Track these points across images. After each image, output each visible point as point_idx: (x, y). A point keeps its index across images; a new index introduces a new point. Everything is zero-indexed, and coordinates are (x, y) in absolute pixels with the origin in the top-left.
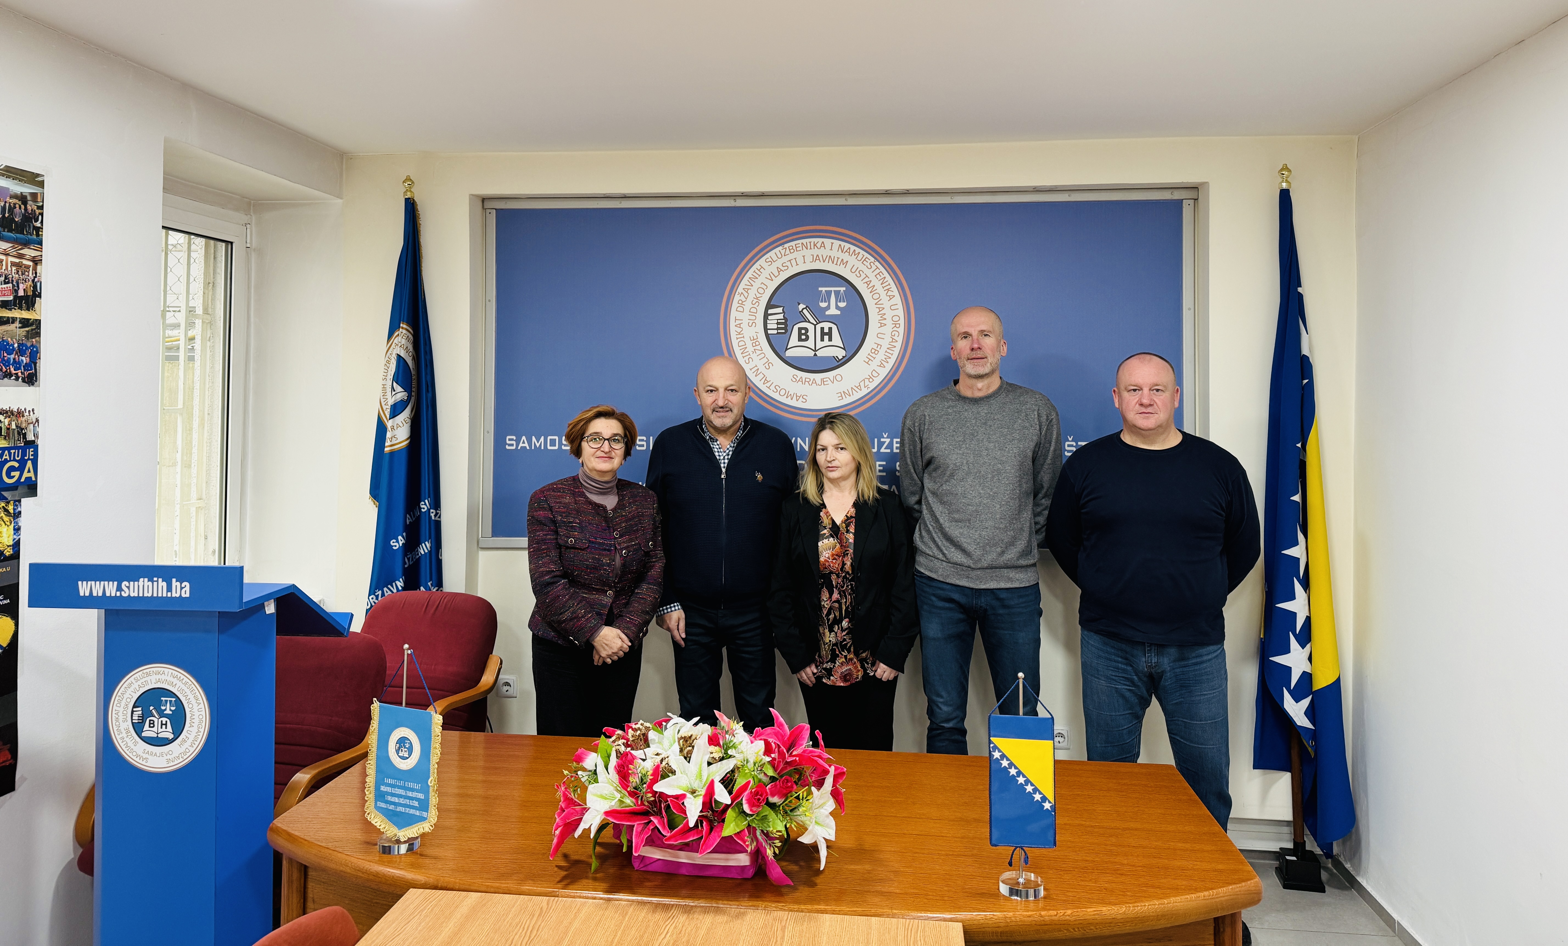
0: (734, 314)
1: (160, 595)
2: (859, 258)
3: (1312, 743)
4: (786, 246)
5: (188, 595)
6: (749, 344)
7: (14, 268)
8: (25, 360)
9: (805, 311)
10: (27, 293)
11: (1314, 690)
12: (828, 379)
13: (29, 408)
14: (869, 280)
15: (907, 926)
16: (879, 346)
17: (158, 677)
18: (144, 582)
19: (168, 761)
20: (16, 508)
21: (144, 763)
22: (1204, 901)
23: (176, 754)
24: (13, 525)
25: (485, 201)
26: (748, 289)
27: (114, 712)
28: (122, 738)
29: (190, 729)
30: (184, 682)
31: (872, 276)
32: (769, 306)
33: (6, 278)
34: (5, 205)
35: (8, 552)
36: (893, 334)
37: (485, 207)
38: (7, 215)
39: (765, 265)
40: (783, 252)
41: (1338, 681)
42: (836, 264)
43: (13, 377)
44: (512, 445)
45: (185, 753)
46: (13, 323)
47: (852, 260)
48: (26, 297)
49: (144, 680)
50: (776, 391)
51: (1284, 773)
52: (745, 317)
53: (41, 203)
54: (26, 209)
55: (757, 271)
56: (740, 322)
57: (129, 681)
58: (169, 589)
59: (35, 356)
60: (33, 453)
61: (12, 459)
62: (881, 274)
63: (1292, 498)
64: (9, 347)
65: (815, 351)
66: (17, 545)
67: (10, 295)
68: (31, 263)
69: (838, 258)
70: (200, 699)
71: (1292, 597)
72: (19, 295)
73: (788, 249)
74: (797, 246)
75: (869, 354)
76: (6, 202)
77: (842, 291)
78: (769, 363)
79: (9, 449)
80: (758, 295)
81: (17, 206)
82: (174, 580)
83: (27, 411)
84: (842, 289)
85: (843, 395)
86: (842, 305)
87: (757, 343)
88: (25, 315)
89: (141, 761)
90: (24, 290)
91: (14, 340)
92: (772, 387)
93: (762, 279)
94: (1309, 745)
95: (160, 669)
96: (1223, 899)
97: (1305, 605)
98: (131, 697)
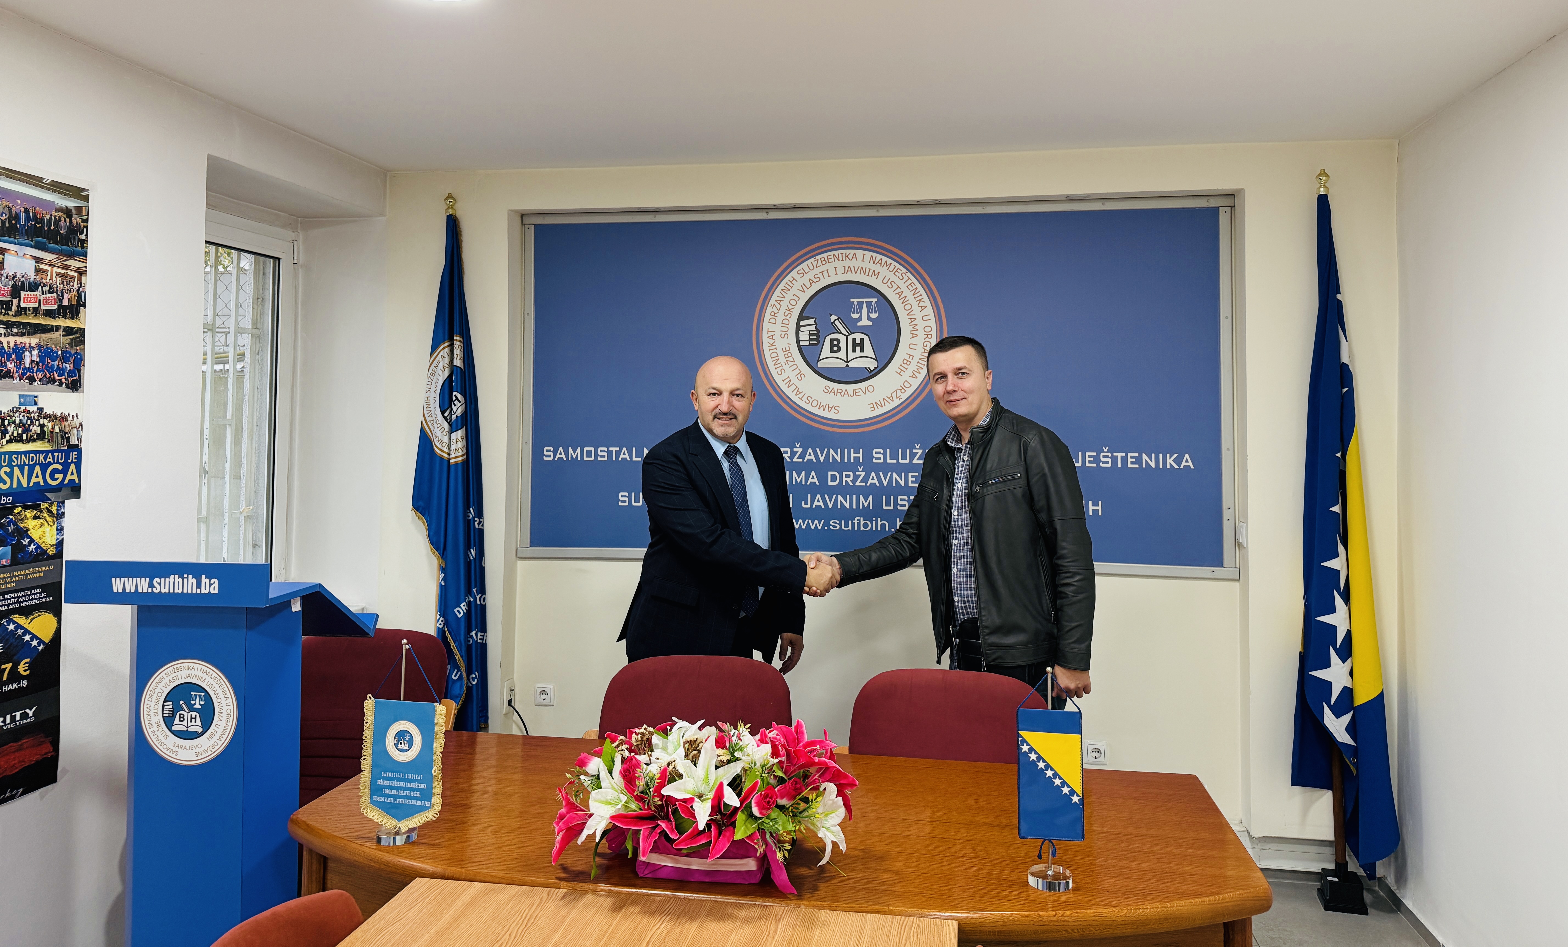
0: (766, 325)
1: (190, 591)
2: (891, 269)
3: (1354, 760)
4: (818, 257)
5: (216, 591)
6: (781, 355)
7: (59, 279)
8: (68, 366)
9: (837, 322)
10: (71, 302)
11: (1355, 706)
12: (860, 390)
13: (73, 413)
14: (901, 290)
15: (901, 923)
16: (911, 357)
17: (189, 672)
18: (174, 579)
19: (197, 754)
20: (59, 509)
21: (174, 756)
22: (1209, 906)
23: (204, 748)
24: (56, 525)
25: (524, 216)
26: (780, 301)
27: (146, 706)
28: (154, 732)
29: (218, 723)
30: (212, 677)
31: (903, 287)
32: (801, 317)
33: (50, 288)
34: (51, 218)
35: (52, 551)
36: (925, 345)
37: (524, 223)
38: (52, 228)
39: (797, 277)
40: (815, 264)
41: (1381, 696)
42: (868, 275)
43: (57, 383)
44: (550, 456)
45: (213, 746)
46: (57, 331)
47: (884, 271)
48: (70, 307)
49: (174, 675)
50: (808, 402)
51: (1325, 791)
52: (777, 328)
53: (86, 217)
54: (71, 222)
55: (789, 283)
56: (773, 333)
57: (160, 676)
58: (199, 585)
59: (79, 363)
60: (76, 456)
61: (56, 461)
62: (912, 284)
63: (1330, 509)
64: (53, 354)
65: (847, 362)
66: (60, 545)
67: (55, 304)
68: (76, 274)
69: (870, 269)
70: (228, 694)
71: (1332, 610)
72: (64, 304)
73: (819, 260)
74: (829, 257)
75: (901, 365)
76: (51, 215)
77: (874, 302)
78: (801, 375)
79: (52, 452)
80: (791, 307)
81: (62, 219)
82: (203, 577)
83: (71, 416)
84: (874, 300)
85: (874, 405)
86: (874, 316)
87: (790, 355)
88: (69, 323)
89: (171, 754)
90: (69, 299)
91: (58, 347)
92: (805, 399)
93: (794, 291)
94: (1350, 761)
95: (190, 664)
96: (1229, 904)
97: (1346, 619)
98: (162, 691)
